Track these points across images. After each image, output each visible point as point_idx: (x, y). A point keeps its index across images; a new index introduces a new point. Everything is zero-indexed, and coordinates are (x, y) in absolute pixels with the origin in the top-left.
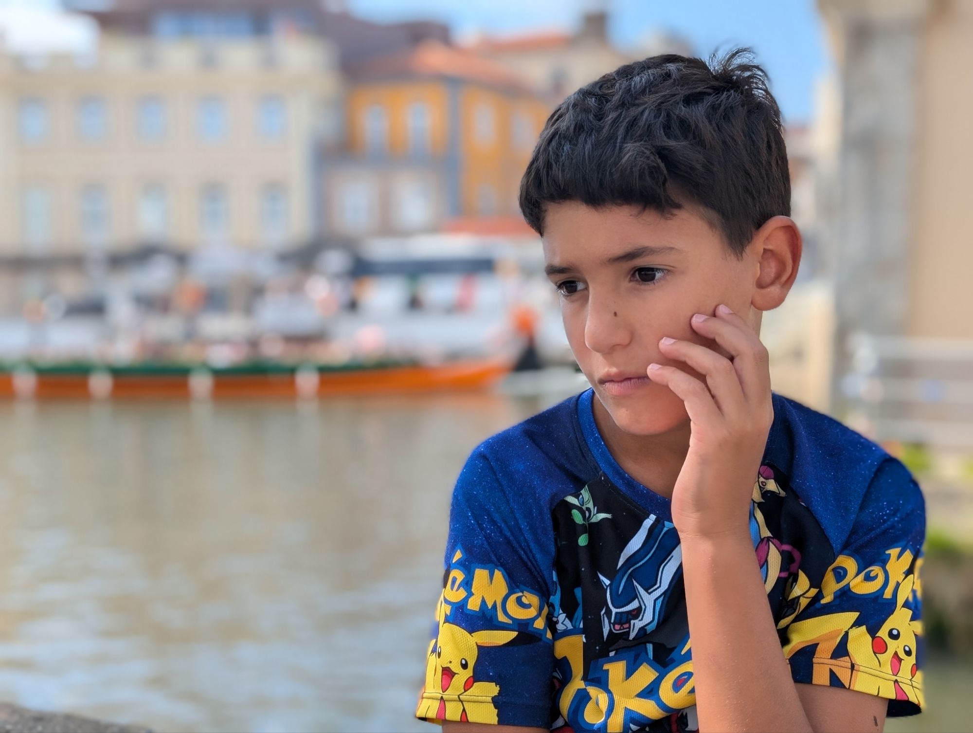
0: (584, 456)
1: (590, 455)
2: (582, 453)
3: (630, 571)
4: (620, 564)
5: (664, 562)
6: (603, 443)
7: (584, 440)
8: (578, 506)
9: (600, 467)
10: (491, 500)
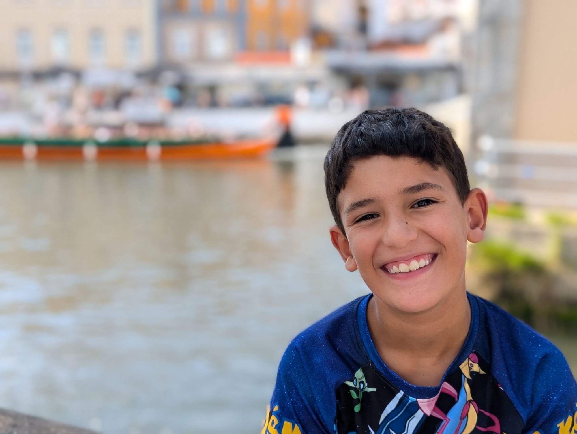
0: (360, 348)
1: (363, 347)
2: (359, 346)
3: (388, 424)
4: (380, 422)
5: (409, 418)
6: (371, 341)
7: (361, 337)
8: (353, 387)
9: (369, 356)
10: (298, 380)
